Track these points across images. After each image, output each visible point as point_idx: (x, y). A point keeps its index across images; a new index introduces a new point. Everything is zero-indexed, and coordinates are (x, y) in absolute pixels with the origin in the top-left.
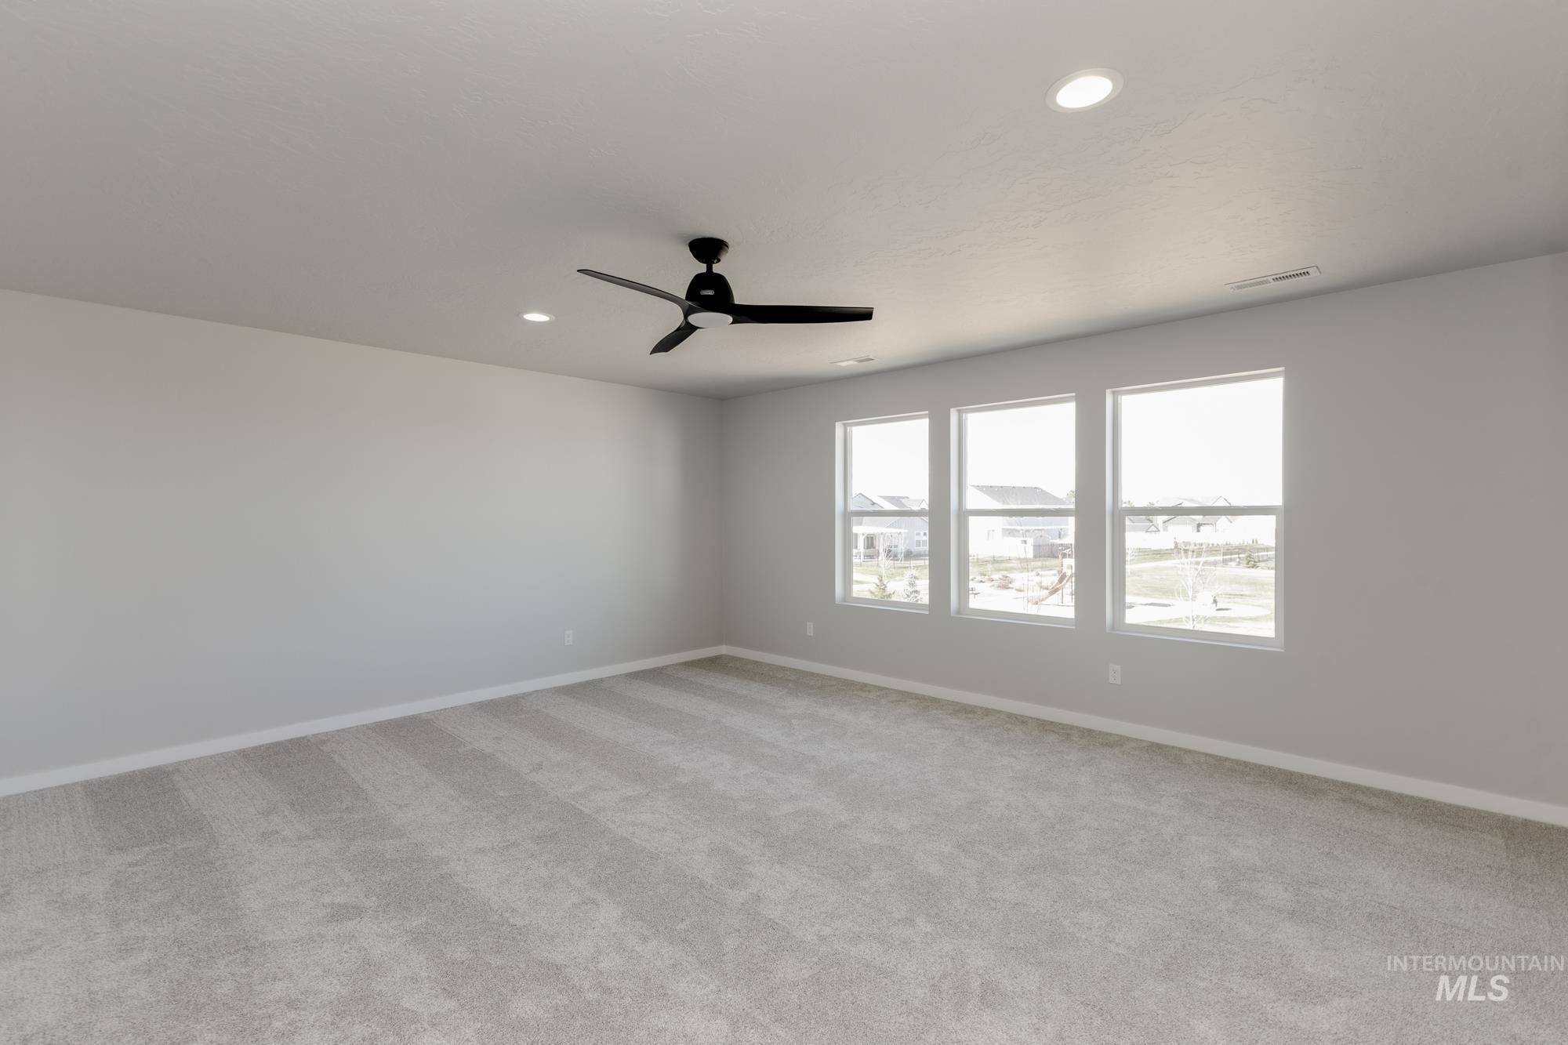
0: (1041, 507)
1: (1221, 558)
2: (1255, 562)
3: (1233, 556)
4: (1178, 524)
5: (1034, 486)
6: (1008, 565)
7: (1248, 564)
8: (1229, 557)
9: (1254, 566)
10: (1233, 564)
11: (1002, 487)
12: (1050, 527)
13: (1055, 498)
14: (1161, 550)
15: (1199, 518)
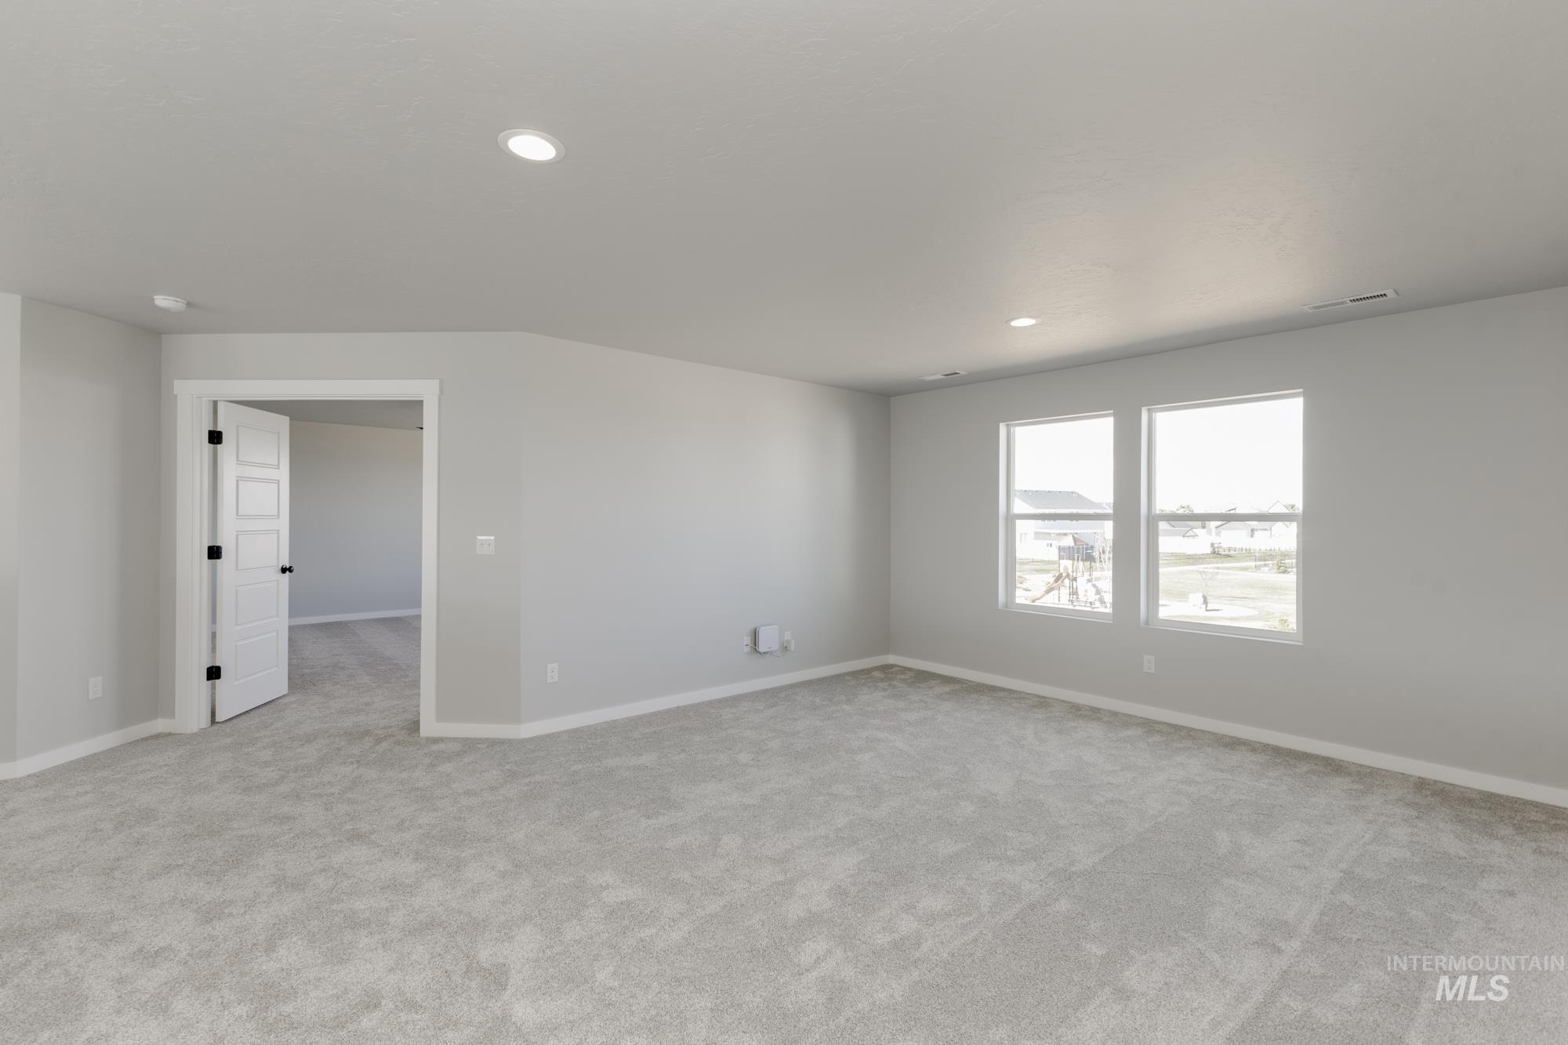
0: (1075, 511)
1: (1253, 564)
2: (1286, 567)
3: (1267, 562)
4: (1227, 529)
5: (1071, 491)
6: (1033, 567)
7: (1278, 569)
8: (1263, 563)
9: (1285, 572)
10: (1266, 569)
11: (1036, 491)
12: (1085, 531)
13: (1091, 502)
14: (1196, 555)
15: (1254, 524)
